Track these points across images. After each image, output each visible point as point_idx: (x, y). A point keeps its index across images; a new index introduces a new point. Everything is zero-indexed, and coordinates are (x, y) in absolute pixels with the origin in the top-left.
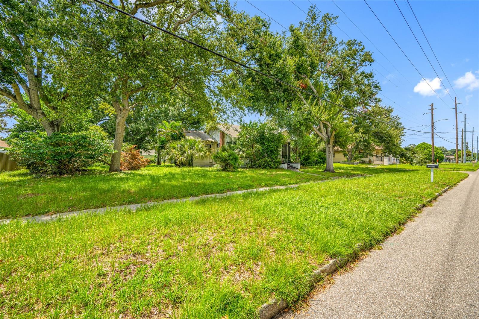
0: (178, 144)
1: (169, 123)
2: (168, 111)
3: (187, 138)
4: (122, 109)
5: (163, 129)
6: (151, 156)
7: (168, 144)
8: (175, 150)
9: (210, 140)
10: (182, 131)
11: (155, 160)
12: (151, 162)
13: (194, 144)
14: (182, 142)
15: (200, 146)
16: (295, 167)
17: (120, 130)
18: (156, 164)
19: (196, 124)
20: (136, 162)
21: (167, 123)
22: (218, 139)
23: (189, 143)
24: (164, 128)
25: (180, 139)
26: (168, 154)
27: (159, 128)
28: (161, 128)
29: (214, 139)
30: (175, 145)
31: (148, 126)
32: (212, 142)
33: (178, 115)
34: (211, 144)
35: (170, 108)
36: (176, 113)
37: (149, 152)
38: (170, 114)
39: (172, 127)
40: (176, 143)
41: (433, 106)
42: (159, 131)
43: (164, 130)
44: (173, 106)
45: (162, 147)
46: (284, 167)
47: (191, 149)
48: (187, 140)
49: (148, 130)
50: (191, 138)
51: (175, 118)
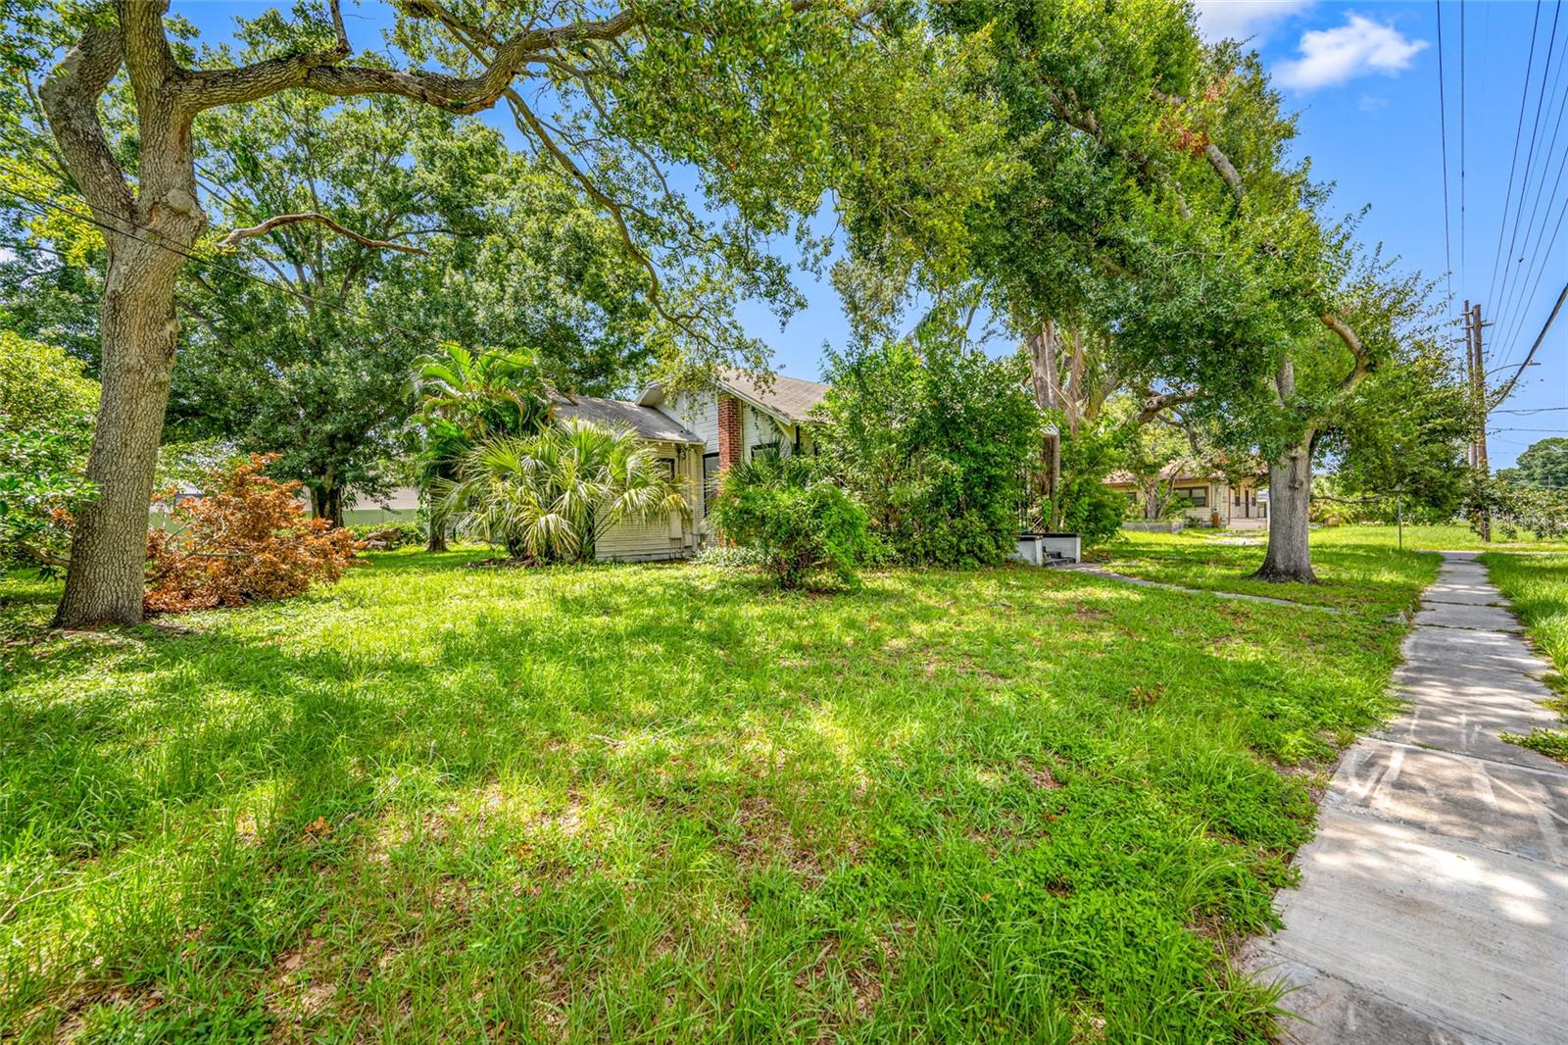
0: (520, 454)
1: (474, 355)
2: (471, 304)
3: (568, 425)
4: (143, 206)
5: (443, 383)
6: (394, 512)
7: (473, 457)
8: (508, 484)
9: (673, 436)
10: (541, 392)
11: (422, 530)
12: (402, 536)
13: (604, 454)
14: (542, 443)
15: (632, 462)
16: (1059, 555)
17: (134, 350)
18: (424, 548)
19: (593, 376)
20: (267, 555)
21: (464, 356)
22: (709, 432)
23: (580, 449)
24: (450, 377)
25: (534, 431)
26: (474, 502)
27: (426, 378)
28: (436, 377)
29: (688, 433)
30: (507, 458)
31: (372, 374)
32: (679, 448)
33: (516, 320)
34: (673, 454)
35: (480, 287)
36: (507, 311)
37: (387, 495)
38: (480, 317)
39: (490, 376)
40: (513, 449)
41: (1479, 314)
42: (426, 391)
43: (452, 391)
44: (492, 280)
45: (444, 469)
46: (1027, 556)
47: (588, 475)
48: (565, 438)
49: (376, 392)
50: (580, 425)
51: (502, 333)
